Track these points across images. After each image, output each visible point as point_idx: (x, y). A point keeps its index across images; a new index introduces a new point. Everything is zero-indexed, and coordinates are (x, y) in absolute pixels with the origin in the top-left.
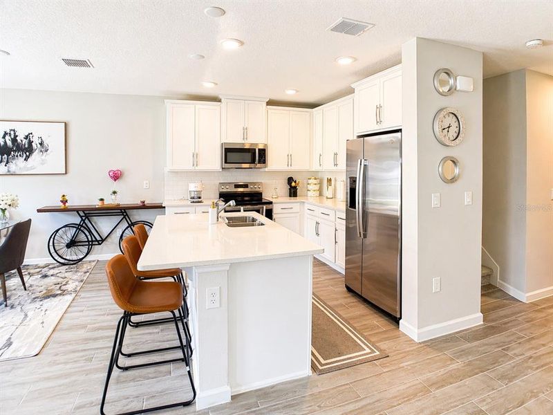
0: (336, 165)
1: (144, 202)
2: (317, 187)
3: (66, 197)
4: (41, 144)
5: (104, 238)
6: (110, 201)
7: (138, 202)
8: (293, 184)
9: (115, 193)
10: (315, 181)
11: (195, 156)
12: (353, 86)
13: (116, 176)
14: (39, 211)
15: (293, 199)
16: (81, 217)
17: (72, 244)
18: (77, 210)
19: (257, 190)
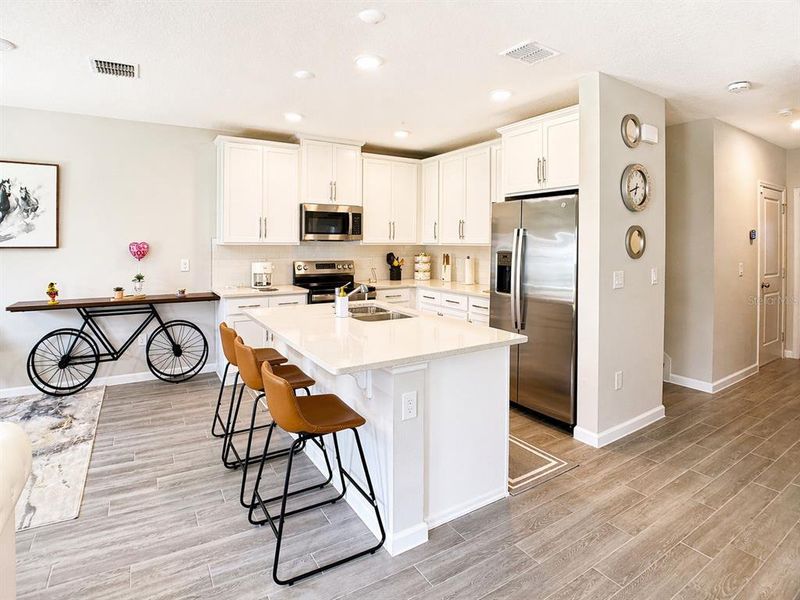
0: (462, 237)
1: (183, 292)
2: (427, 267)
3: (56, 287)
4: (24, 199)
5: (118, 349)
6: (131, 291)
7: (175, 292)
8: (396, 263)
9: (139, 278)
10: (425, 259)
11: (263, 222)
12: (499, 130)
13: (141, 252)
14: (13, 309)
15: (395, 284)
16: (85, 317)
17: (66, 362)
18: (78, 307)
19: (347, 271)
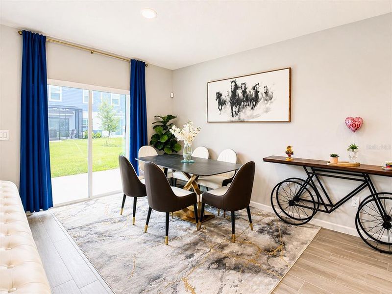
3: (292, 150)
6: (346, 159)
9: (354, 148)
13: (356, 126)
14: (265, 160)
16: (308, 174)
17: (296, 201)
18: (304, 165)
